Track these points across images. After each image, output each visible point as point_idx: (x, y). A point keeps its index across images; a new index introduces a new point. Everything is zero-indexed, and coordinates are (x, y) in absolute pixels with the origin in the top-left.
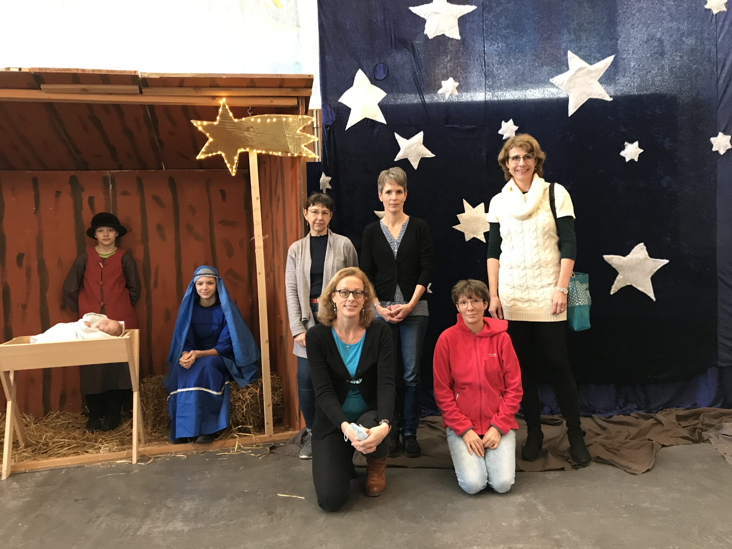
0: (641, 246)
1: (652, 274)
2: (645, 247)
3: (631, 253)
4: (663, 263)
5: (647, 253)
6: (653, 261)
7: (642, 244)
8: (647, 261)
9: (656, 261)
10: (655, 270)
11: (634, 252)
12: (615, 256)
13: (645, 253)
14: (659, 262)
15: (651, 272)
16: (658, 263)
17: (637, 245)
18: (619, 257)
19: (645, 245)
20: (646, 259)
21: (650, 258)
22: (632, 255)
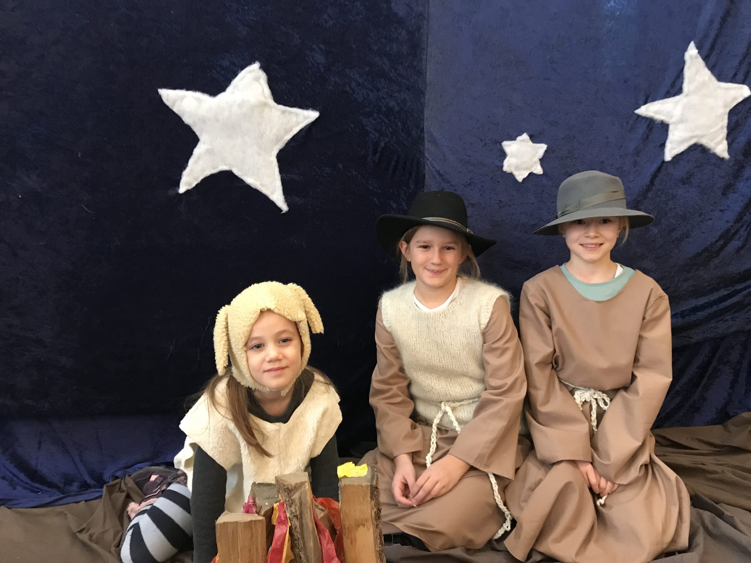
0: (254, 70)
1: (281, 145)
2: (263, 77)
3: (230, 89)
4: (306, 118)
5: (267, 91)
6: (284, 112)
7: (256, 66)
8: (267, 110)
9: (290, 113)
10: (289, 137)
11: (236, 87)
12: (190, 94)
13: (263, 91)
14: (297, 115)
15: (278, 141)
16: (294, 119)
17: (243, 68)
18: (198, 95)
19: (262, 68)
20: (265, 104)
21: (276, 104)
22: (233, 93)
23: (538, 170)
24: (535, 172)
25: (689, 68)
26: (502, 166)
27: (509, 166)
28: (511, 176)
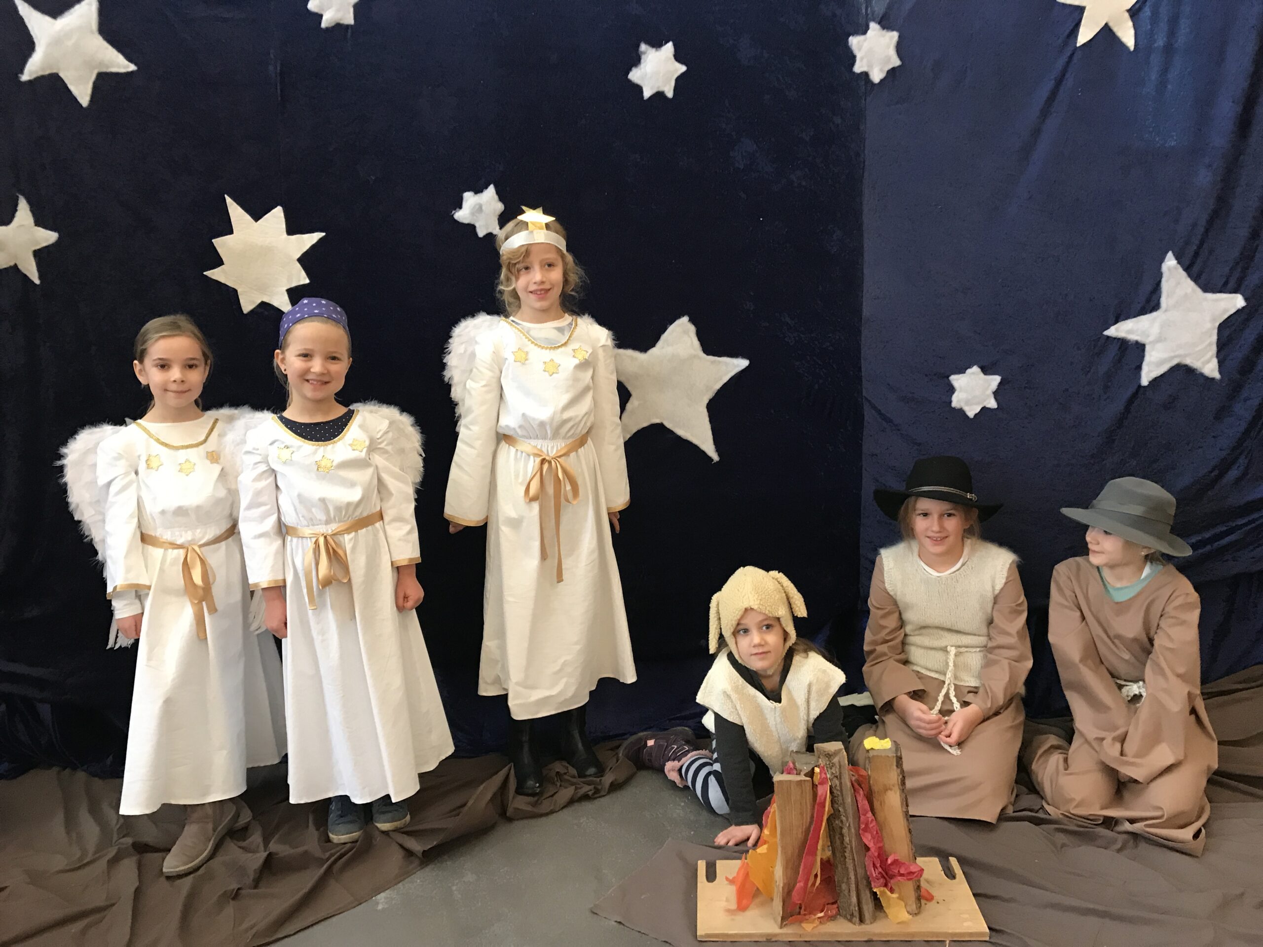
0: (683, 324)
1: (710, 395)
2: (692, 329)
3: (660, 344)
4: (736, 366)
5: (696, 343)
6: (713, 362)
7: (685, 319)
8: (696, 362)
9: (720, 362)
10: (718, 386)
11: (666, 341)
13: (692, 343)
14: (726, 364)
15: (707, 390)
16: (723, 368)
17: (671, 322)
19: (691, 320)
20: (695, 356)
21: (705, 355)
22: (663, 348)
23: (992, 404)
24: (989, 406)
25: (1167, 281)
26: (951, 402)
27: (958, 401)
28: (961, 412)
